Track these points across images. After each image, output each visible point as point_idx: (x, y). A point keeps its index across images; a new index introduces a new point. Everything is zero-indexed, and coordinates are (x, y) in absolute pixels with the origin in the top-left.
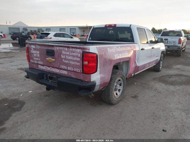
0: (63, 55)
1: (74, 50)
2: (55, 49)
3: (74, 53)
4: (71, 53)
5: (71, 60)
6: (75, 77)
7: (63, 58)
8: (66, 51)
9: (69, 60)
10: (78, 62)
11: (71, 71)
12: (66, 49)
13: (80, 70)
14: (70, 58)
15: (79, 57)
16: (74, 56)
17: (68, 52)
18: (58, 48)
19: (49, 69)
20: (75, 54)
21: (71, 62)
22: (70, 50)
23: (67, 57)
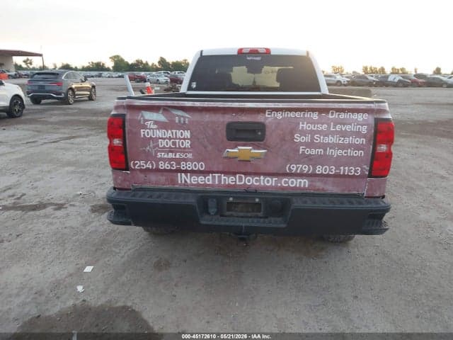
0: (303, 133)
1: (342, 116)
2: (268, 118)
3: (344, 124)
4: (335, 126)
5: (333, 146)
6: (339, 192)
7: (301, 144)
8: (314, 123)
9: (324, 146)
10: (358, 147)
11: (328, 176)
12: (315, 116)
13: (362, 169)
14: (330, 139)
15: (364, 136)
16: (344, 134)
17: (323, 124)
18: (279, 116)
19: (229, 180)
20: (348, 128)
21: (329, 152)
22: (330, 116)
23: (319, 139)
